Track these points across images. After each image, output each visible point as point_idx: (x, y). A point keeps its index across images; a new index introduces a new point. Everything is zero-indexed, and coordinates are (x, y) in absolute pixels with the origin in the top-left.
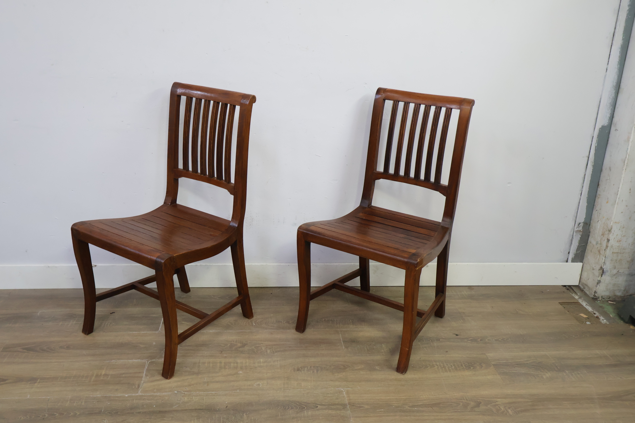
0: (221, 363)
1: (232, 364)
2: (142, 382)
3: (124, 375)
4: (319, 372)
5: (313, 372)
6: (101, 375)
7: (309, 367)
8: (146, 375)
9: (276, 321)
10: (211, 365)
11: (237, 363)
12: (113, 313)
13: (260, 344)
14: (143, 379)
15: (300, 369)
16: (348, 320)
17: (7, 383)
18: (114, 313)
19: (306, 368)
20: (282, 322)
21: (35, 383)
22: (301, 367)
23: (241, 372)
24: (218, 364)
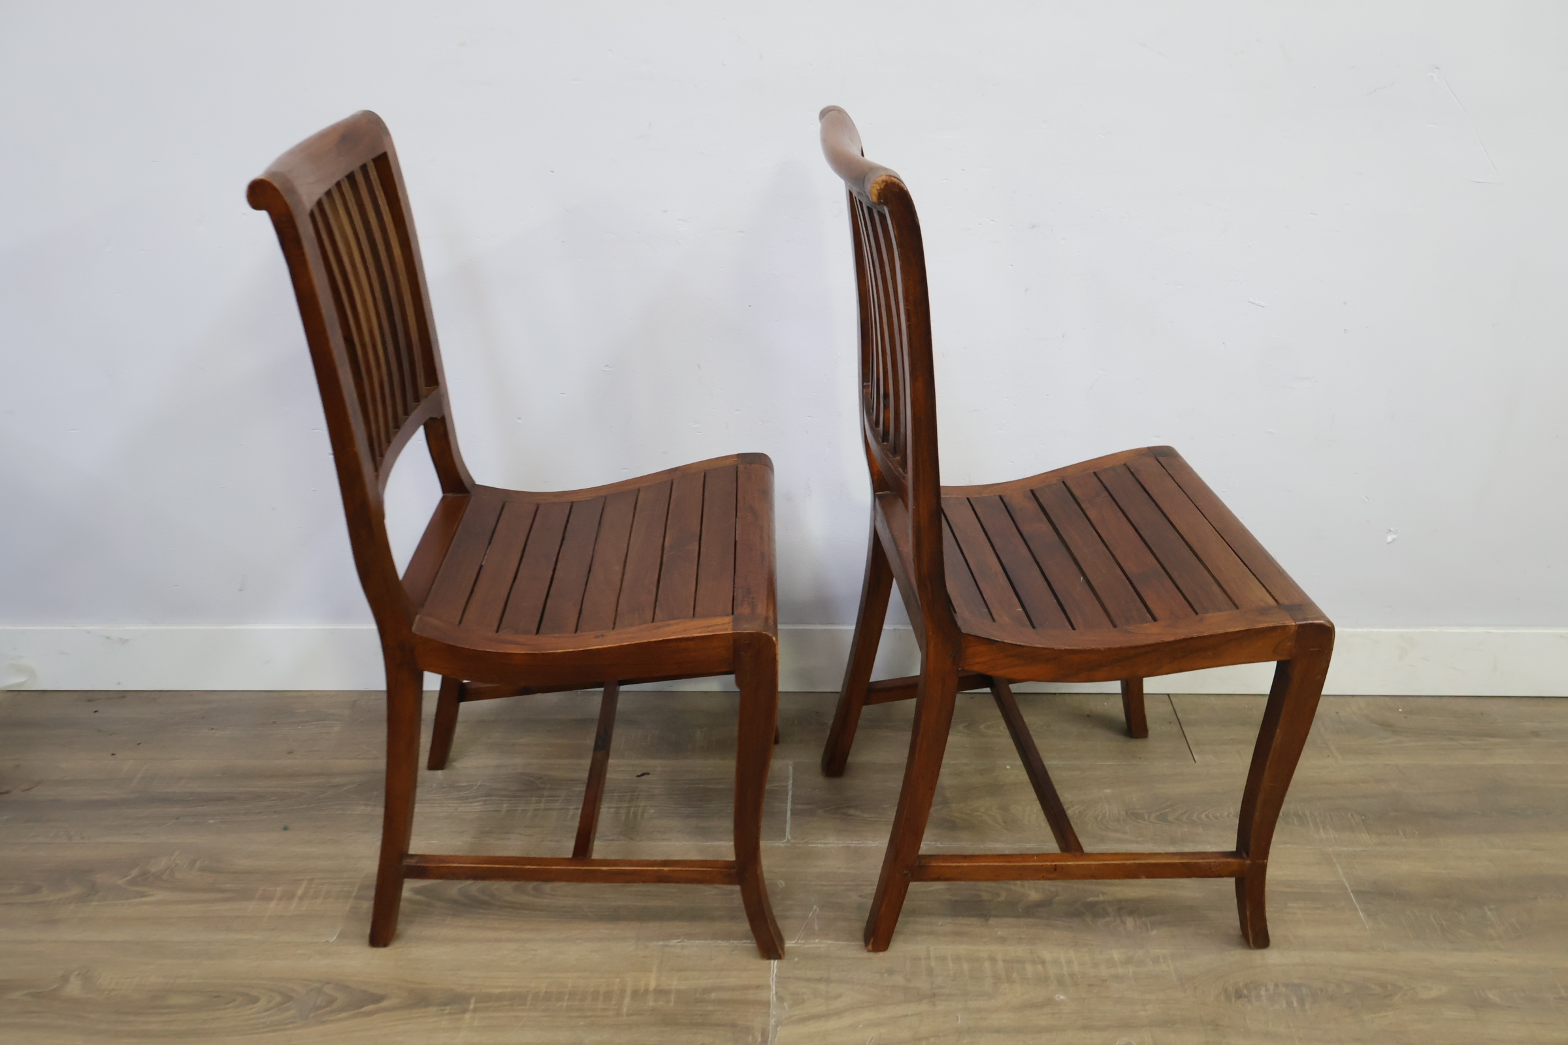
0: (993, 959)
1: (1029, 967)
2: (772, 1021)
3: (713, 996)
4: (1308, 1006)
5: (1290, 1004)
6: (646, 991)
7: (1271, 987)
8: (780, 999)
9: (1127, 813)
10: (966, 966)
11: (1043, 963)
12: (643, 775)
13: (1098, 896)
14: (773, 1011)
15: (1245, 991)
16: (1350, 814)
17: (385, 1010)
18: (648, 774)
19: (1264, 989)
20: (1146, 817)
21: (465, 1011)
22: (1246, 986)
23: (1062, 997)
24: (987, 965)
